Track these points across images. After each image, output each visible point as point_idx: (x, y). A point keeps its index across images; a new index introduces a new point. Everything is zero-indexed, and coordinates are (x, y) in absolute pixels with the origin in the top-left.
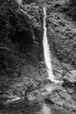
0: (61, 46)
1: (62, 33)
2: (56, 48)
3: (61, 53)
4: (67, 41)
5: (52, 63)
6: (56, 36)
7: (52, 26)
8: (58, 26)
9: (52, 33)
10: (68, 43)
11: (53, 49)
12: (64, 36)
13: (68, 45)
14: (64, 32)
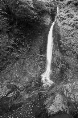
0: (66, 38)
1: (69, 25)
2: (60, 40)
3: (65, 45)
4: (73, 32)
5: (53, 55)
6: (63, 29)
7: (60, 20)
8: (66, 19)
9: (59, 27)
10: (73, 34)
11: (57, 42)
12: (70, 27)
13: (74, 36)
14: (71, 23)
